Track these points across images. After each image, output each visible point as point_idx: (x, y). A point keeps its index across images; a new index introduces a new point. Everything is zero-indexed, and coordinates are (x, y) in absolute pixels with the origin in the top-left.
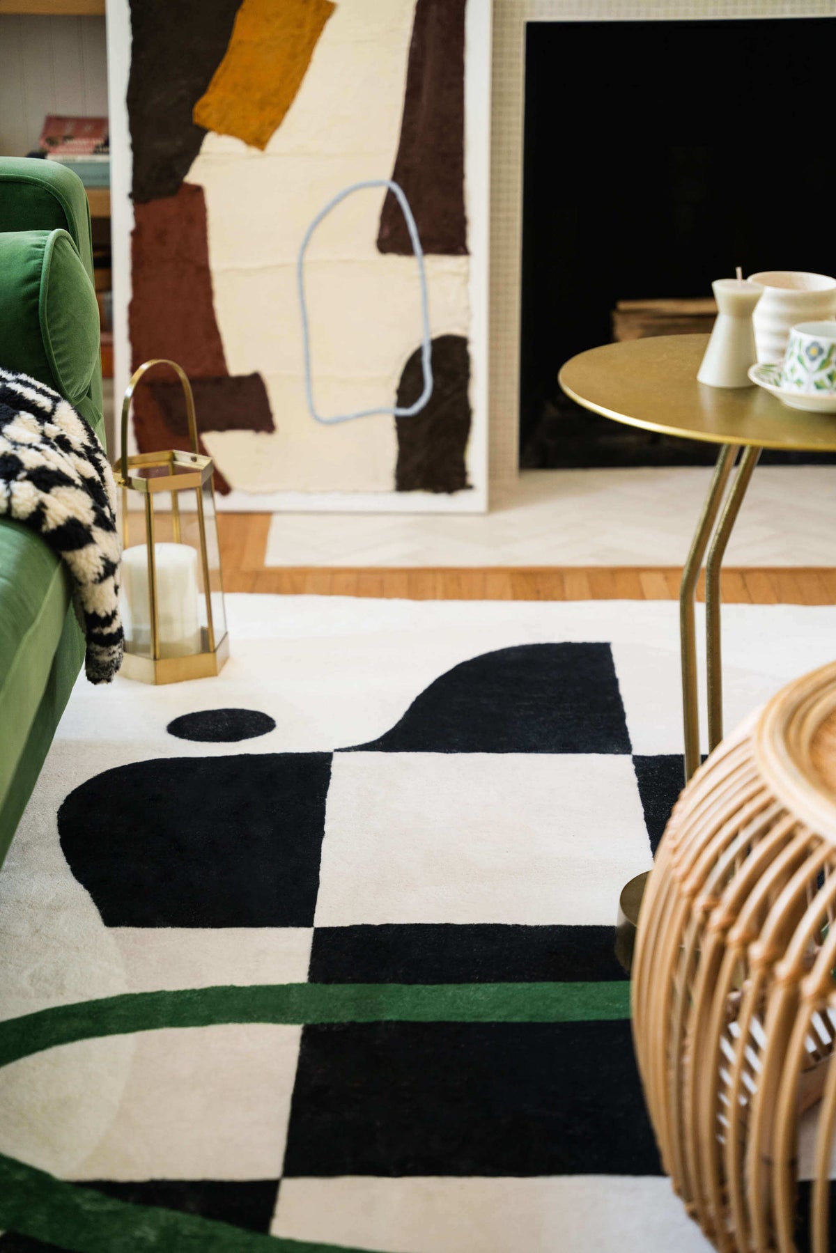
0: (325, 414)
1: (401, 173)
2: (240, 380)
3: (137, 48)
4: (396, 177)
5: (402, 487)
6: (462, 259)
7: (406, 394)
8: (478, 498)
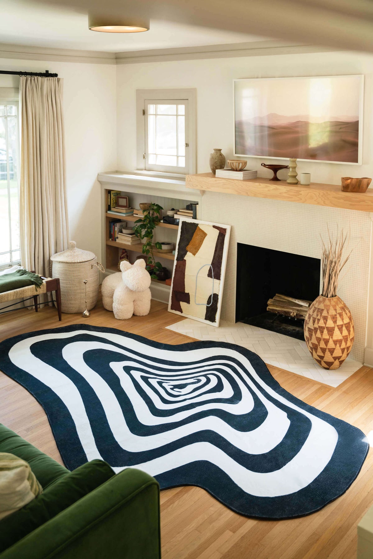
0: (197, 303)
1: (213, 264)
2: (186, 293)
3: (181, 237)
4: (211, 265)
5: (206, 319)
6: (219, 281)
7: (209, 302)
8: (216, 324)
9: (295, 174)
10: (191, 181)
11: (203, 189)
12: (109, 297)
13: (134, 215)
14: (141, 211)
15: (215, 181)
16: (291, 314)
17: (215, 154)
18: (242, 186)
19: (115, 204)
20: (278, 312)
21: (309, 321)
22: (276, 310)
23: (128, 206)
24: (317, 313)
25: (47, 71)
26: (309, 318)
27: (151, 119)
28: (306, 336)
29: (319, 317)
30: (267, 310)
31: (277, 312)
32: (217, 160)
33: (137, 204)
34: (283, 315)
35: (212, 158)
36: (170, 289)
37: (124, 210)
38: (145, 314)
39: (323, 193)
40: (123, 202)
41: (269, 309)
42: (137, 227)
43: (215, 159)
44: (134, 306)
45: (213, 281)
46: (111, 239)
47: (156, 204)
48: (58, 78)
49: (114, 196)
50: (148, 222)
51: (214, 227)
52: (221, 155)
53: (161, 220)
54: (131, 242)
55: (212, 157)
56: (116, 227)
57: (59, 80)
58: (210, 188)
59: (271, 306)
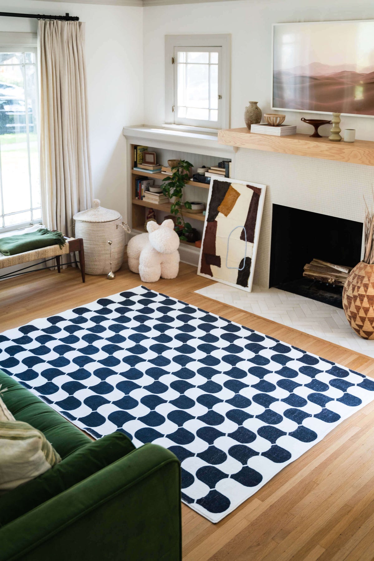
0: (228, 266)
1: (246, 226)
2: (217, 256)
3: (212, 196)
4: (244, 227)
5: (238, 283)
6: (252, 244)
7: (241, 266)
8: (249, 289)
9: (338, 130)
10: (224, 137)
11: (237, 145)
12: (135, 259)
13: (162, 173)
14: (170, 169)
15: (250, 136)
16: (329, 280)
17: (251, 107)
18: (279, 143)
19: (141, 160)
21: (349, 288)
22: (313, 276)
23: (155, 163)
24: (357, 280)
25: (67, 14)
26: (349, 285)
27: (181, 69)
28: (344, 304)
29: (359, 285)
30: (304, 275)
31: (314, 278)
32: (252, 114)
33: (166, 160)
34: (320, 281)
35: (247, 112)
36: (200, 251)
37: (151, 167)
38: (172, 277)
39: (369, 151)
40: (150, 158)
41: (305, 274)
42: (165, 185)
43: (251, 112)
44: (162, 268)
45: (245, 244)
46: (137, 198)
47: (185, 161)
48: (79, 22)
49: (140, 151)
50: (177, 180)
51: (248, 186)
52: (257, 108)
53: (191, 178)
54: (159, 201)
55: (247, 110)
56: (143, 184)
57: (80, 24)
58: (244, 145)
59: (307, 272)
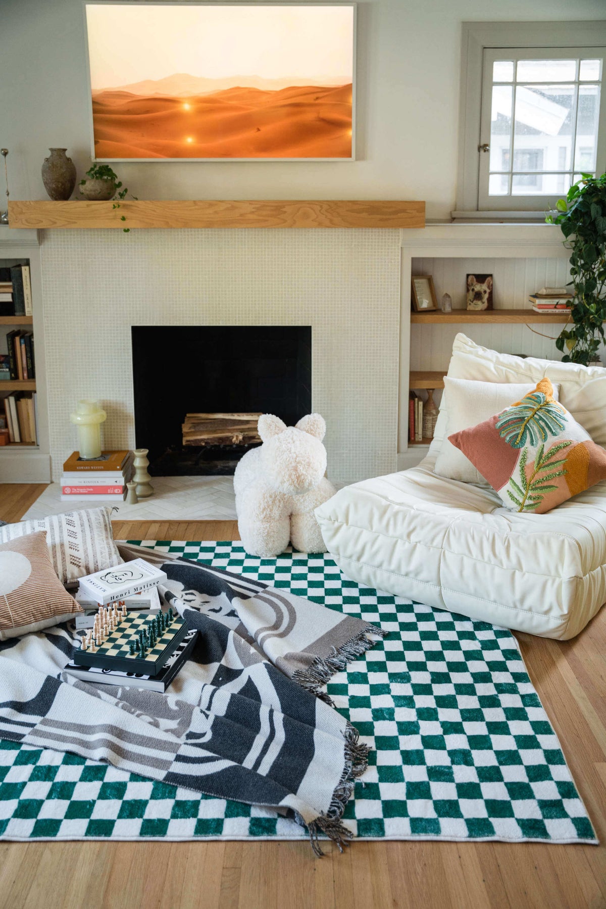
15: (88, 206)
16: (234, 439)
20: (206, 443)
22: (202, 440)
30: (184, 443)
31: (203, 444)
34: (216, 445)
41: (187, 441)
58: (75, 223)
59: (189, 436)
